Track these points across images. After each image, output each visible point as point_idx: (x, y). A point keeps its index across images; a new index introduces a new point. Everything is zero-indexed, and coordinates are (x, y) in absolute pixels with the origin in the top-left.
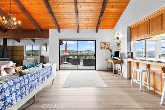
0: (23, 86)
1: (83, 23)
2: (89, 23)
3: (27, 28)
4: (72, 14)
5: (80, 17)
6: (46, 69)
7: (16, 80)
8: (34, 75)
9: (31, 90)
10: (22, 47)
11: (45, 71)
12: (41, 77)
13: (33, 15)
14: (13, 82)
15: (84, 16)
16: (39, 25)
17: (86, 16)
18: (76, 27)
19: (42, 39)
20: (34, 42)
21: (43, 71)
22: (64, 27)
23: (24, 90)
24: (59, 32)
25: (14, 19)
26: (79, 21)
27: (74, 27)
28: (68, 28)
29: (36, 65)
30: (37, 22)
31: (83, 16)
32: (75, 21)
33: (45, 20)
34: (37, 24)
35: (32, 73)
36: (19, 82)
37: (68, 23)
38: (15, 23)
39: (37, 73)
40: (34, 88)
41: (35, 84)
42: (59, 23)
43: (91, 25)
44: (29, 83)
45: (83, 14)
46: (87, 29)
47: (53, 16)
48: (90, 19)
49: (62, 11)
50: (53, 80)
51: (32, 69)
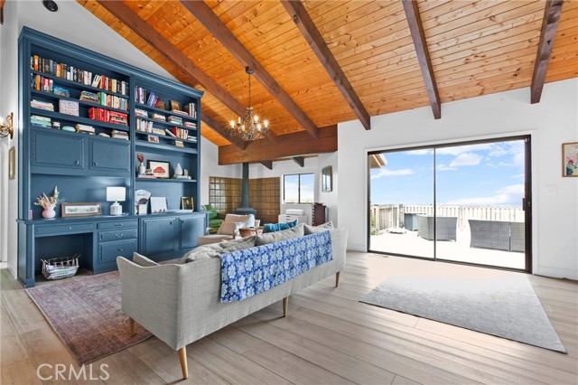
0: (259, 268)
1: (454, 77)
2: (486, 71)
3: (286, 132)
4: (406, 57)
5: (441, 58)
6: (313, 239)
7: (246, 252)
8: (281, 247)
9: (274, 282)
10: (276, 181)
11: (311, 243)
12: (298, 256)
13: (294, 95)
14: (241, 254)
15: (457, 49)
16: (311, 116)
17: (469, 45)
18: (427, 99)
19: (320, 155)
20: (302, 165)
21: (303, 243)
22: (383, 107)
23: (261, 276)
24: (368, 126)
25: (256, 118)
26: (437, 75)
27: (418, 101)
28: (396, 109)
29: (291, 226)
30: (306, 110)
31: (450, 51)
32: (421, 79)
33: (323, 99)
34: (305, 117)
35: (276, 244)
36: (252, 256)
37: (394, 91)
38: (259, 127)
39: (289, 245)
40: (281, 280)
41: (282, 270)
42: (363, 99)
43: (499, 73)
44: (269, 264)
45: (453, 42)
46: (482, 94)
47: (342, 83)
48: (488, 55)
49: (371, 60)
50: (338, 274)
51: (279, 234)
